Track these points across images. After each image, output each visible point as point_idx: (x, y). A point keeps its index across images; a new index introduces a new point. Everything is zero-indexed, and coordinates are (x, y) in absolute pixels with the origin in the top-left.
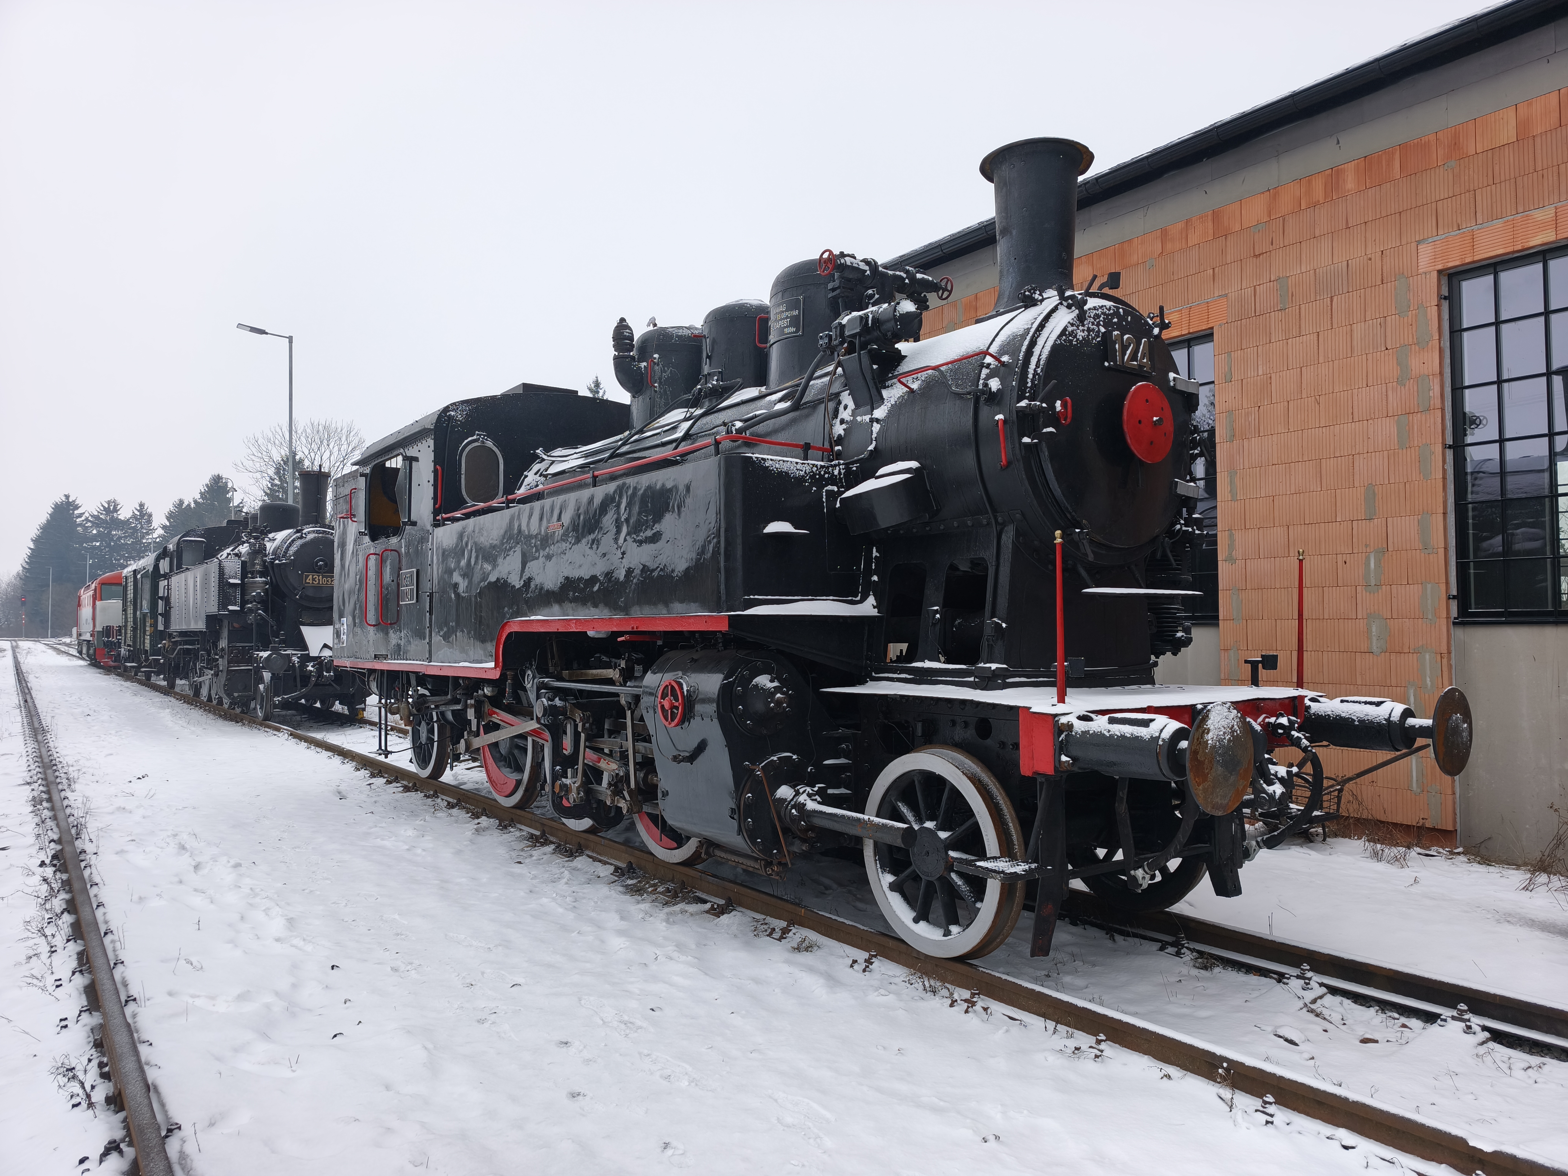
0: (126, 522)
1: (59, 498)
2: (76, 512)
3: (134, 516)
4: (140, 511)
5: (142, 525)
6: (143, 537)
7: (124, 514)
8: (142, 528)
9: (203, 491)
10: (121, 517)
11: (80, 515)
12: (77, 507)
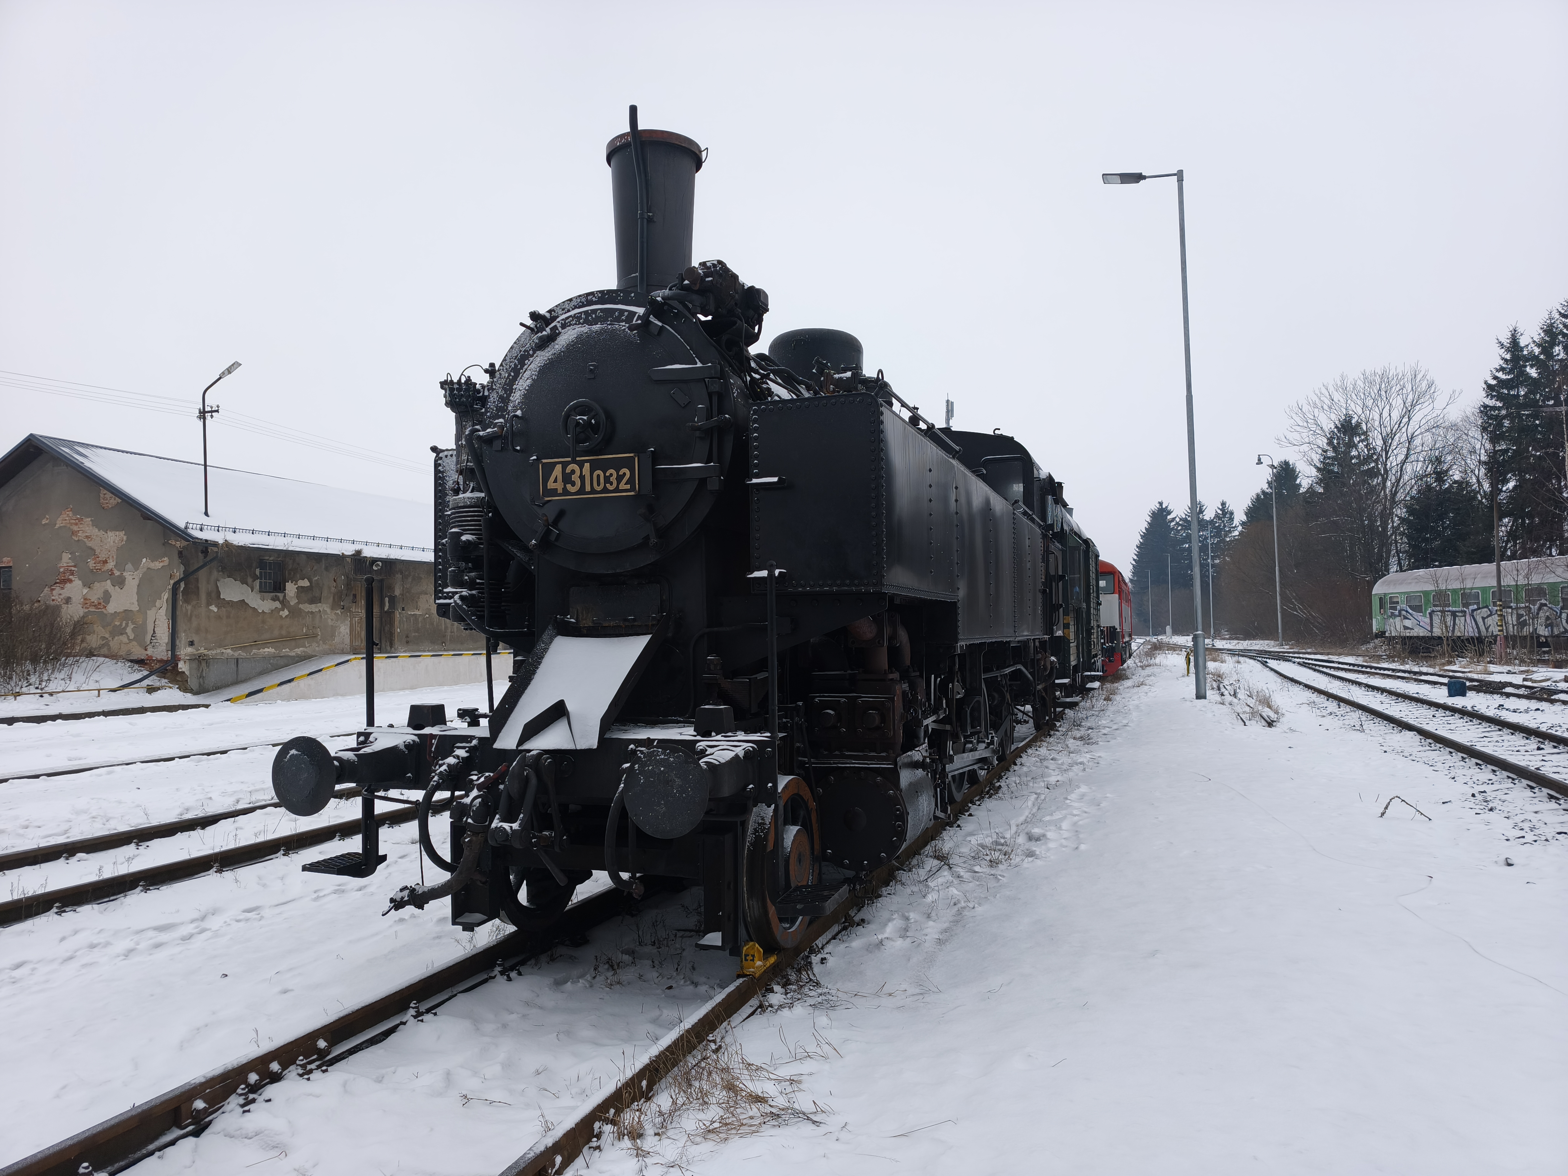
0: (1212, 522)
1: (1155, 506)
2: (1169, 517)
3: (1217, 516)
4: (1223, 510)
5: (1224, 524)
6: (1226, 536)
7: (1209, 515)
8: (1225, 526)
9: (1270, 480)
10: (1207, 518)
11: (1174, 519)
12: (1169, 513)
